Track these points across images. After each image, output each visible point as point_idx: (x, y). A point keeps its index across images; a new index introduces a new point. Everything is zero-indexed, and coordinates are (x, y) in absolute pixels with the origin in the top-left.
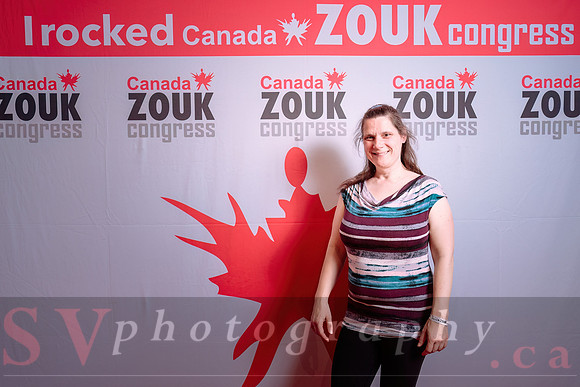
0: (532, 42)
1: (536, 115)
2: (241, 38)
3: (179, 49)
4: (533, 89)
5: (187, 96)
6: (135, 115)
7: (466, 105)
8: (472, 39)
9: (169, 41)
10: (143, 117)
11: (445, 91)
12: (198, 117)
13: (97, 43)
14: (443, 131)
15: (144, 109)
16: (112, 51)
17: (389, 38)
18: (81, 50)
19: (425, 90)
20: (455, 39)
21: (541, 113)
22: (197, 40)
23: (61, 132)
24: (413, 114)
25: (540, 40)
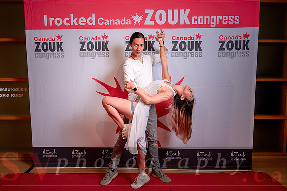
0: (223, 23)
1: (224, 49)
2: (118, 22)
3: (96, 26)
4: (223, 40)
5: (100, 43)
6: (82, 50)
7: (198, 46)
8: (201, 22)
9: (93, 23)
10: (85, 50)
11: (191, 41)
12: (104, 50)
13: (69, 24)
14: (190, 55)
15: (85, 47)
16: (74, 27)
17: (171, 22)
18: (63, 27)
19: (184, 41)
20: (195, 22)
21: (226, 49)
22: (103, 23)
23: (57, 55)
24: (179, 49)
25: (227, 22)
